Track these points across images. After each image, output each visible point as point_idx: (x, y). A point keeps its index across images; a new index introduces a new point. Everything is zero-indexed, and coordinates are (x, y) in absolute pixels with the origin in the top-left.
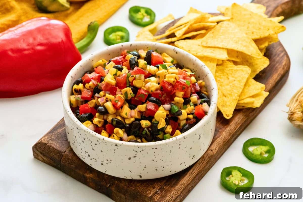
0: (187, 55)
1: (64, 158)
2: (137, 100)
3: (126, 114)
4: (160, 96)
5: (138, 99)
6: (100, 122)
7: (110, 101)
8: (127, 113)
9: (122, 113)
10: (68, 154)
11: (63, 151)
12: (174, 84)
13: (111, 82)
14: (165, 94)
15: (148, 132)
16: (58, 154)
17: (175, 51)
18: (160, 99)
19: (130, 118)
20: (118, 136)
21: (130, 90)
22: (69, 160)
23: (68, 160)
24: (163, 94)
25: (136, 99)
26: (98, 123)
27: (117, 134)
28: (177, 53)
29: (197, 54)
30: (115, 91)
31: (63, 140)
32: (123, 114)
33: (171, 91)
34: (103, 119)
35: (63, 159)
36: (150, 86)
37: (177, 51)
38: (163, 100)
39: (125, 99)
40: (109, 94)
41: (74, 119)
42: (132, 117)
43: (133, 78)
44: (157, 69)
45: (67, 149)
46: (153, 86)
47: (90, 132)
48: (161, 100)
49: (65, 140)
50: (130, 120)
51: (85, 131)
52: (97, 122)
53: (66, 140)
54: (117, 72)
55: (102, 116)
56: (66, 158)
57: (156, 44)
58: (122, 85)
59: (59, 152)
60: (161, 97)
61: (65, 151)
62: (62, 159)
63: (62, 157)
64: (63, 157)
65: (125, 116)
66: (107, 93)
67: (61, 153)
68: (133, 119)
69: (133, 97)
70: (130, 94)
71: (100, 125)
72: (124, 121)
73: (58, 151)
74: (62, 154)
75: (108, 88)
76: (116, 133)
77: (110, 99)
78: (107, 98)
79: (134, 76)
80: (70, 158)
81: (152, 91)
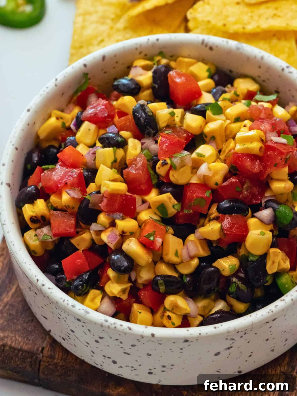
0: (238, 49)
1: (46, 366)
2: (190, 214)
3: (176, 254)
4: (238, 189)
5: (191, 211)
6: (123, 291)
7: (132, 234)
8: (179, 252)
9: (167, 254)
10: (51, 355)
11: (38, 349)
12: (261, 154)
13: (118, 190)
14: (247, 181)
15: (242, 285)
16: (29, 360)
17: (206, 45)
18: (241, 196)
19: (190, 261)
20: (179, 314)
21: (170, 198)
22: (59, 368)
23: (56, 367)
24: (242, 184)
25: (186, 212)
26: (121, 293)
27: (174, 311)
28: (211, 49)
29: (244, 28)
30: (132, 207)
31: (26, 321)
32: (171, 257)
33: (261, 173)
34: (128, 282)
35: (44, 368)
36: (210, 174)
37: (210, 44)
38: (247, 196)
39: (161, 218)
40: (123, 219)
41: (64, 301)
42: (192, 258)
43: (167, 167)
44: (203, 119)
45: (43, 342)
46: (216, 173)
47: (116, 325)
48: (243, 197)
49: (30, 318)
50: (190, 265)
51: (102, 326)
52: (118, 293)
53: (33, 320)
54: (115, 153)
55: (126, 276)
56: (49, 365)
57: (158, 40)
58: (143, 187)
59: (30, 354)
60: (241, 192)
61: (43, 349)
62: (41, 368)
63: (40, 365)
64: (42, 363)
65: (175, 259)
66: (117, 218)
67: (35, 357)
68: (195, 262)
69: (179, 210)
70: (173, 206)
71: (124, 297)
72: (177, 271)
73: (26, 351)
74: (37, 358)
75: (117, 206)
76: (173, 309)
77: (130, 232)
78: (123, 232)
79: (168, 161)
80: (59, 363)
81: (217, 184)
